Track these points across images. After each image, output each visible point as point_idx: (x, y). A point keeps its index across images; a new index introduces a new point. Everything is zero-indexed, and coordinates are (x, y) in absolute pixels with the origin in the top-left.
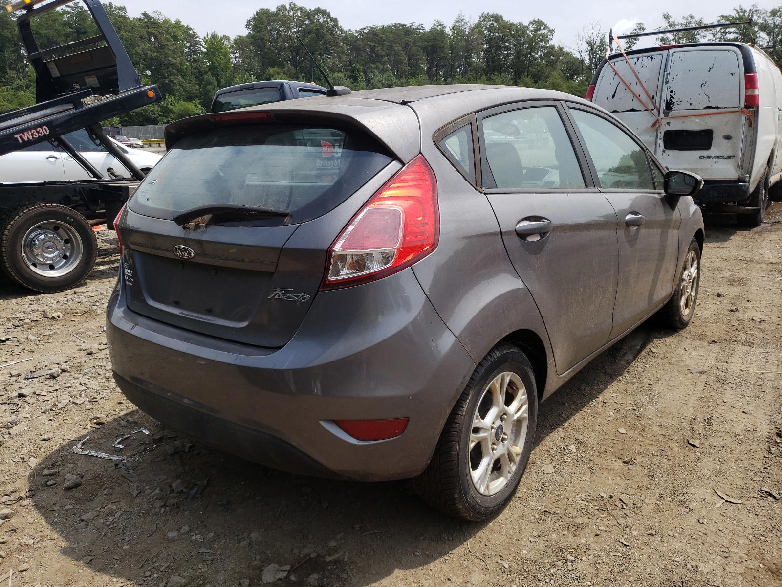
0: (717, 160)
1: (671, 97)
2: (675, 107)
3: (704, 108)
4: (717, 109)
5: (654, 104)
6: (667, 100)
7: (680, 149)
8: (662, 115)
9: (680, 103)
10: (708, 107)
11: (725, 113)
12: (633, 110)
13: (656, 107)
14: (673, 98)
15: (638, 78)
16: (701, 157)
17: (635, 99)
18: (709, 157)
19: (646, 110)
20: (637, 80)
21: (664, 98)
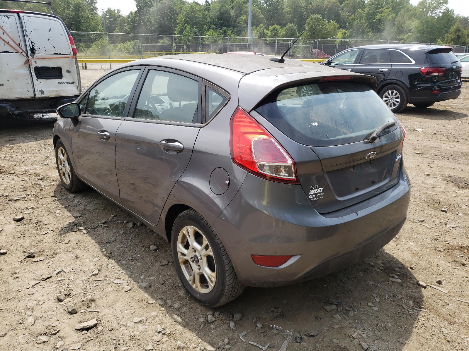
0: (67, 84)
1: (32, 45)
2: (37, 52)
3: (54, 54)
4: (60, 55)
5: (21, 49)
6: (31, 48)
7: (46, 79)
8: (30, 57)
9: (39, 49)
10: (56, 54)
11: (65, 57)
12: (6, 52)
13: (23, 51)
14: (34, 46)
15: (3, 30)
16: (60, 83)
17: (6, 44)
18: (63, 83)
19: (16, 53)
20: (3, 32)
21: (28, 46)
